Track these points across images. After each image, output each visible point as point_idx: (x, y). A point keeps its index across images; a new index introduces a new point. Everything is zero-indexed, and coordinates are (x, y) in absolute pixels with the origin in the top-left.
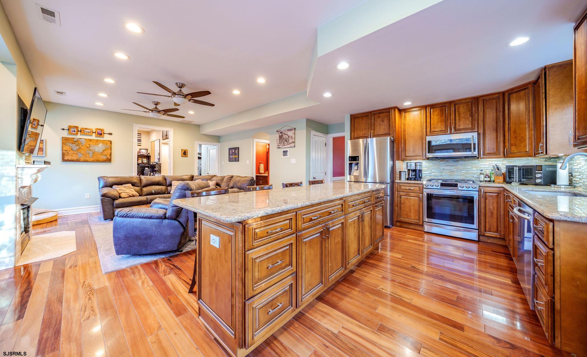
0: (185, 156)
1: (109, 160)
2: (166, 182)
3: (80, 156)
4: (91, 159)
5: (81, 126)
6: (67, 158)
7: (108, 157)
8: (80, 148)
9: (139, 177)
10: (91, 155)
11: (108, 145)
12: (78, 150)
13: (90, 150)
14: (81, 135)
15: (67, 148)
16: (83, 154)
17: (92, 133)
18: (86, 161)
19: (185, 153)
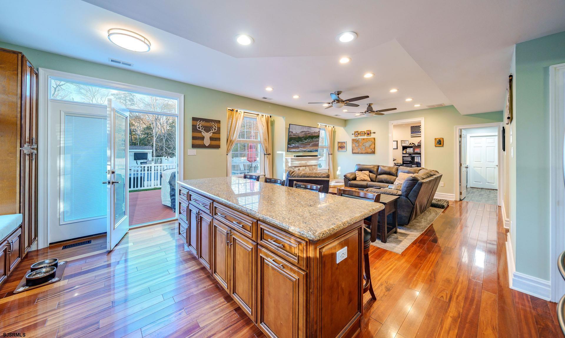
0: (440, 145)
1: (373, 152)
2: (397, 173)
3: (359, 150)
4: (364, 152)
5: (360, 130)
6: (354, 151)
7: (373, 150)
8: (359, 145)
9: (378, 166)
10: (364, 149)
11: (373, 141)
12: (358, 146)
13: (364, 146)
14: (360, 136)
15: (354, 145)
16: (360, 149)
17: (365, 134)
18: (362, 153)
19: (440, 143)
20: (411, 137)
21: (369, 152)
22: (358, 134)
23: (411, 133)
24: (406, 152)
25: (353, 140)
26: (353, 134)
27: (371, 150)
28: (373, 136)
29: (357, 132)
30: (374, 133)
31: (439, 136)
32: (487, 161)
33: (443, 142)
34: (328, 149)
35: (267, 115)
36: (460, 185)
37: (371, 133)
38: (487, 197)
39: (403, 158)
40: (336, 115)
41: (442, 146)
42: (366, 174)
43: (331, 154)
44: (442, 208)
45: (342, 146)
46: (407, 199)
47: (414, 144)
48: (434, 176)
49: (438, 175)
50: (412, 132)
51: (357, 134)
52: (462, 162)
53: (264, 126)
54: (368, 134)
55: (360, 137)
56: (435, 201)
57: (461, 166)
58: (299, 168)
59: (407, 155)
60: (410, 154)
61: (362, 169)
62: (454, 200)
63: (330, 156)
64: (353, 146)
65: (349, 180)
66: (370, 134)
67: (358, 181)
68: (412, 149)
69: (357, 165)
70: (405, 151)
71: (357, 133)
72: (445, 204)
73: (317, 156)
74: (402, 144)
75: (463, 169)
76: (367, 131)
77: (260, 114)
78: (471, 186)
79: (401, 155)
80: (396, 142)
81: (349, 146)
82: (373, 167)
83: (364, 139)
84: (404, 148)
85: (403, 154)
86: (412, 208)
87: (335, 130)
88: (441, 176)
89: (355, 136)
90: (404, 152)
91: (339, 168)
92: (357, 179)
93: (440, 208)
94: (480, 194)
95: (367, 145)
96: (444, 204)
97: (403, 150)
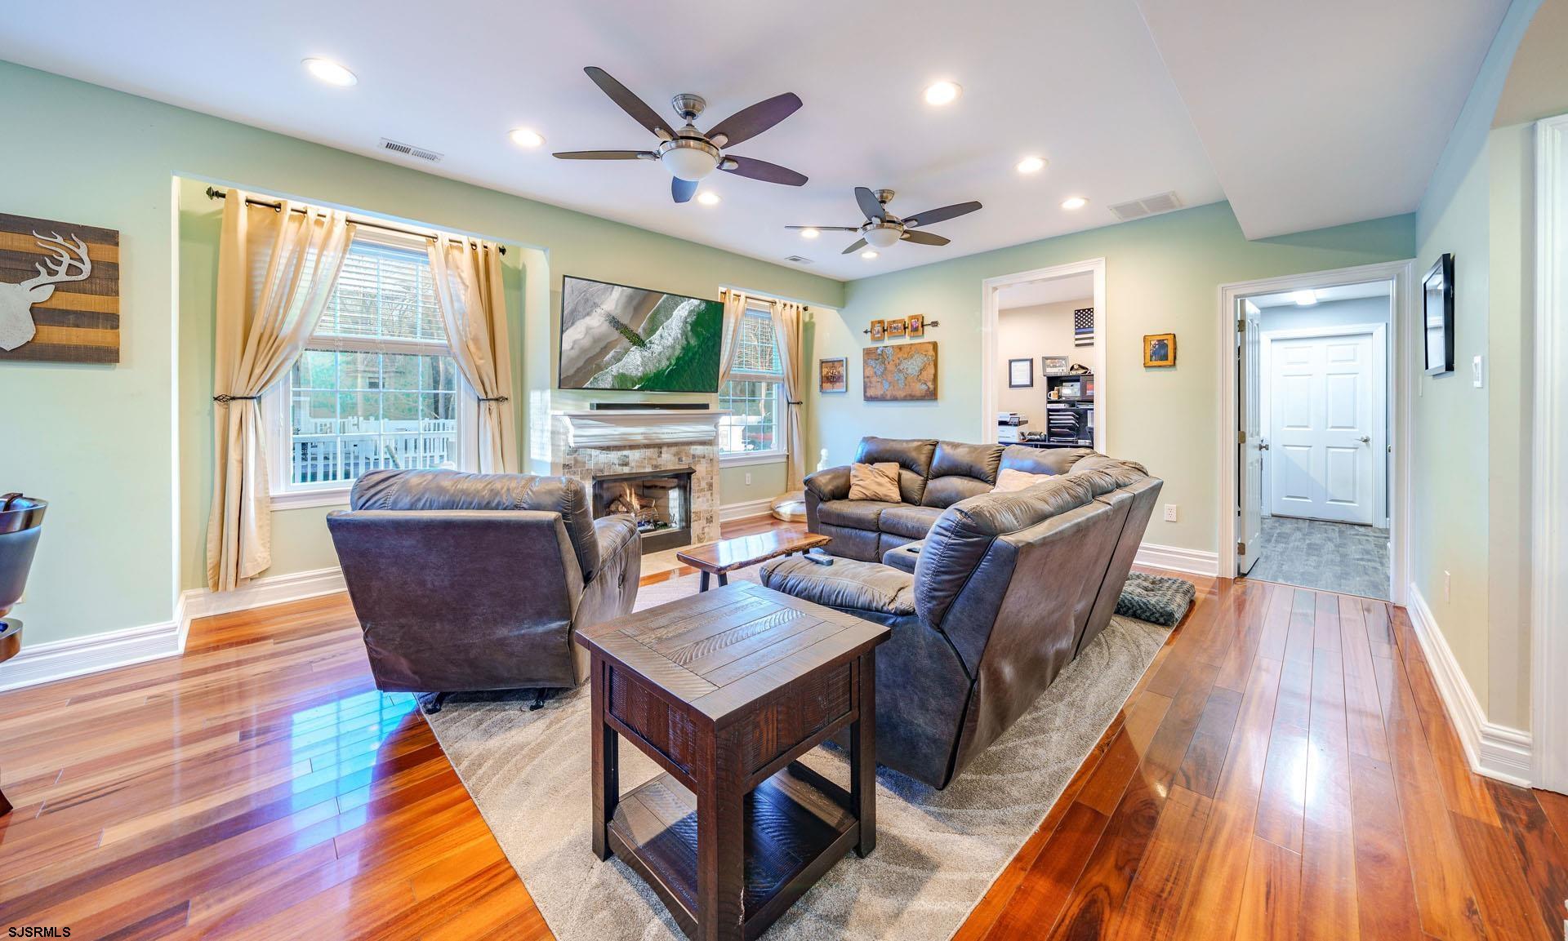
0: (1164, 363)
1: (932, 395)
2: (996, 470)
3: (886, 385)
4: (902, 394)
5: (888, 317)
6: (871, 393)
7: (931, 387)
8: (886, 369)
9: (935, 444)
10: (901, 383)
11: (931, 352)
12: (883, 373)
13: (900, 371)
14: (889, 338)
15: (869, 372)
16: (890, 383)
17: (905, 328)
18: (895, 399)
19: (1162, 352)
20: (1077, 345)
21: (918, 394)
22: (884, 331)
23: (1076, 334)
24: (1060, 397)
25: (868, 353)
26: (866, 332)
27: (924, 387)
28: (930, 335)
29: (881, 322)
30: (935, 324)
31: (1159, 329)
32: (1330, 426)
33: (1175, 349)
34: (783, 386)
35: (479, 242)
36: (1239, 512)
37: (923, 326)
38: (1338, 559)
39: (1049, 415)
40: (795, 259)
41: (1170, 366)
42: (888, 473)
43: (798, 402)
44: (1165, 624)
45: (832, 376)
46: (940, 635)
47: (1083, 368)
48: (1119, 496)
49: (1140, 486)
50: (1079, 328)
51: (880, 329)
52: (1248, 428)
53: (467, 287)
54: (915, 329)
55: (889, 342)
56: (1138, 586)
57: (1244, 442)
58: (626, 453)
59: (1062, 406)
60: (1072, 403)
61: (876, 456)
62: (1215, 575)
63: (794, 408)
64: (867, 374)
65: (822, 500)
66: (920, 329)
67: (852, 500)
68: (1077, 385)
69: (866, 440)
70: (1055, 392)
71: (884, 329)
72: (1178, 606)
73: (706, 406)
74: (1044, 370)
75: (1251, 454)
76: (912, 317)
77: (444, 236)
78: (1274, 513)
79: (1042, 407)
80: (1028, 363)
81: (855, 374)
82: (918, 448)
83: (900, 348)
84: (1054, 382)
85: (1050, 402)
86: (964, 698)
87: (814, 320)
88: (1156, 489)
89: (874, 339)
90: (1054, 396)
91: (824, 452)
92: (851, 496)
93: (1157, 622)
94: (1308, 544)
95: (912, 366)
96: (1173, 607)
97: (1050, 388)
